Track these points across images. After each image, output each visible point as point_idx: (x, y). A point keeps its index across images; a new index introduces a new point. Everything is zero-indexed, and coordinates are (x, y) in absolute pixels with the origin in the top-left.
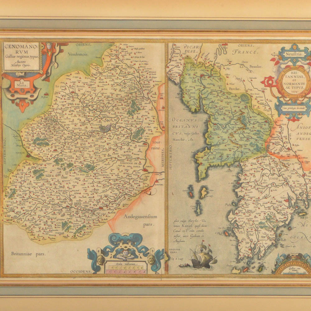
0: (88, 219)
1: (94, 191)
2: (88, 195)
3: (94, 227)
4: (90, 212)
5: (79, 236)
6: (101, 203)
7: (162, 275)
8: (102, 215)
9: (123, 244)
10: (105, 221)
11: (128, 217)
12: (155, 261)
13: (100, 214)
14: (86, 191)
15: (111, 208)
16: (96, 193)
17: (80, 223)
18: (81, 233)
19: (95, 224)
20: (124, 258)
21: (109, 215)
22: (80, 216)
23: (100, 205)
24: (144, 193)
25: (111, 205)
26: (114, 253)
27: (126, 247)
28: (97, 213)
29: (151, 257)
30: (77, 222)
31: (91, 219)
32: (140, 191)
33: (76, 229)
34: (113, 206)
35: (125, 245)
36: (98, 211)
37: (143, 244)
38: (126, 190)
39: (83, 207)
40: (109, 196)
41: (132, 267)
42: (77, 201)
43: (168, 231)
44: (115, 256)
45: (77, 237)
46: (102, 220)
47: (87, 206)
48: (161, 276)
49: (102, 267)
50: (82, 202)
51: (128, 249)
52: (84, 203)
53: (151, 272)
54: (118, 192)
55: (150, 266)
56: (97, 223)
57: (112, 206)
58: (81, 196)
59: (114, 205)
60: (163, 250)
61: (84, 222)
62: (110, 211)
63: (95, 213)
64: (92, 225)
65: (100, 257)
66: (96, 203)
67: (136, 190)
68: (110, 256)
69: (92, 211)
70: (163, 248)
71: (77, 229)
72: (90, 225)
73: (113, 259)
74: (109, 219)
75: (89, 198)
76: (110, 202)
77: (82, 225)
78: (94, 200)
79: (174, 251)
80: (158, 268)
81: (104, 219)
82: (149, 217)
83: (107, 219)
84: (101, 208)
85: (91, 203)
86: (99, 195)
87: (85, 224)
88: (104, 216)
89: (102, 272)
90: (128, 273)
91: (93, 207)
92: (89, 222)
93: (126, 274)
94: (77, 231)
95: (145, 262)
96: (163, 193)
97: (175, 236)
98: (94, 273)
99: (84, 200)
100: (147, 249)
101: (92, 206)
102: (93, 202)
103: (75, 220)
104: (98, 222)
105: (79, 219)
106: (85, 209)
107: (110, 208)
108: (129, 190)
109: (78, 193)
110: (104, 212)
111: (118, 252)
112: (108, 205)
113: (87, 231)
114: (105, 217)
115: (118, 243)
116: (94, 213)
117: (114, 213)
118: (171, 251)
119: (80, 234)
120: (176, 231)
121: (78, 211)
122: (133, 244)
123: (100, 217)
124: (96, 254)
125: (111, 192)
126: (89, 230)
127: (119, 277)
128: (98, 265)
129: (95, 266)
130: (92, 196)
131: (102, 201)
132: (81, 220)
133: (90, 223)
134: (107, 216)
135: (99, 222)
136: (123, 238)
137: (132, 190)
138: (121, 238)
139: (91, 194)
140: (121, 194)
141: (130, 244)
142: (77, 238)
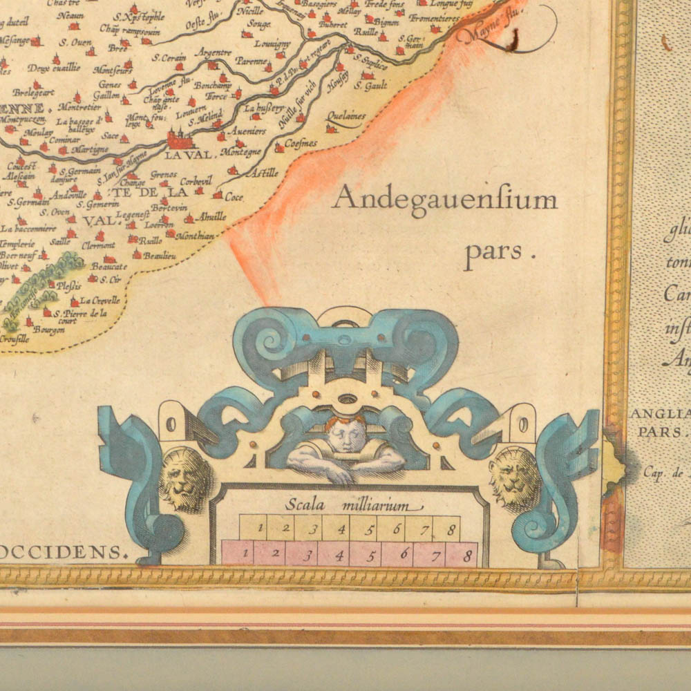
0: (98, 212)
1: (126, 25)
2: (91, 53)
3: (134, 265)
4: (107, 166)
5: (37, 329)
6: (182, 106)
7: (582, 571)
8: (190, 189)
9: (330, 375)
10: (208, 227)
11: (359, 202)
12: (537, 487)
13: (171, 181)
14: (75, 27)
15: (248, 140)
16: (146, 42)
17: (42, 241)
18: (52, 307)
19: (143, 249)
20: (337, 470)
21: (237, 187)
22: (38, 194)
23: (173, 119)
24: (473, 36)
25: (244, 121)
26: (272, 434)
27: (347, 399)
28: (155, 175)
29: (514, 460)
30: (25, 237)
31: (112, 211)
32: (445, 27)
33: (16, 280)
34: (259, 125)
35: (346, 385)
36: (160, 163)
37: (460, 376)
38: (347, 18)
39: (61, 132)
40: (230, 61)
41: (387, 522)
42: (18, 92)
43: (625, 293)
44: (275, 457)
45: (23, 329)
46: (189, 220)
47: (85, 127)
48: (577, 582)
49: (196, 524)
50: (48, 102)
51: (365, 409)
52: (64, 107)
53: (507, 555)
54: (291, 34)
55: (503, 519)
56: (156, 241)
57: (251, 125)
58: (42, 56)
59: (270, 123)
60: (591, 414)
61: (71, 234)
62: (243, 164)
63: (143, 173)
64: (123, 253)
65: (178, 463)
66: (148, 110)
67: (414, 18)
68: (243, 453)
69: (117, 159)
70: (596, 403)
71: (24, 277)
72: (109, 252)
73: (261, 474)
74: (234, 212)
75: (98, 70)
76: (241, 102)
77: (55, 255)
78: (133, 85)
79: (666, 423)
80: (557, 532)
81: (205, 217)
82: (503, 200)
83: (220, 217)
84: (179, 142)
85: (113, 105)
86: (163, 50)
87: (74, 246)
88: (199, 192)
89: (193, 552)
90: (360, 559)
91: (129, 132)
92: (100, 236)
93: (350, 568)
94: (22, 292)
95: (474, 490)
96: (603, 42)
97: (670, 329)
98: (142, 564)
99: (61, 85)
100: (486, 410)
101: (119, 126)
102: (125, 102)
103: (11, 222)
104: (161, 232)
105: (33, 216)
106: (70, 146)
107: (240, 144)
108: (369, 19)
109: (22, 42)
110: (202, 169)
111: (297, 431)
112: (225, 119)
113: (88, 291)
114: (205, 203)
115: (299, 369)
116: (131, 175)
117: (271, 173)
118: (643, 423)
119: (47, 314)
120: (681, 297)
121: (28, 160)
122: (396, 380)
123: (172, 202)
124: (156, 441)
125: (247, 35)
126: (105, 290)
127: (306, 585)
128: (165, 508)
129: (150, 521)
130: (120, 58)
131: (184, 92)
132: (48, 221)
133: (108, 239)
134: (218, 195)
135: (170, 234)
136: (333, 338)
137: (390, 16)
138: (316, 338)
139: (112, 48)
140: (312, 46)
141: (374, 378)
142: (24, 339)
